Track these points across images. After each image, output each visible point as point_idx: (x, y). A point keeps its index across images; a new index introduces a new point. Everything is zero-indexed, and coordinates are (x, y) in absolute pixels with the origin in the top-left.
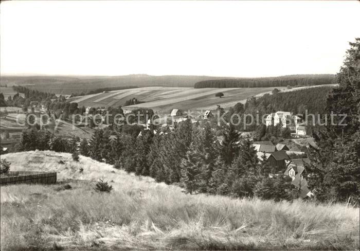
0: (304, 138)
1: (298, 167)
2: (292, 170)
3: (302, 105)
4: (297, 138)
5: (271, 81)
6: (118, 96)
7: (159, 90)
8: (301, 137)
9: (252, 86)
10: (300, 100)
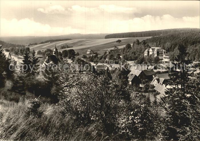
0: (168, 63)
1: (160, 78)
2: (156, 80)
3: (168, 43)
4: (164, 63)
5: (151, 33)
6: (57, 44)
7: (83, 41)
8: (166, 62)
9: (140, 36)
10: (166, 40)
